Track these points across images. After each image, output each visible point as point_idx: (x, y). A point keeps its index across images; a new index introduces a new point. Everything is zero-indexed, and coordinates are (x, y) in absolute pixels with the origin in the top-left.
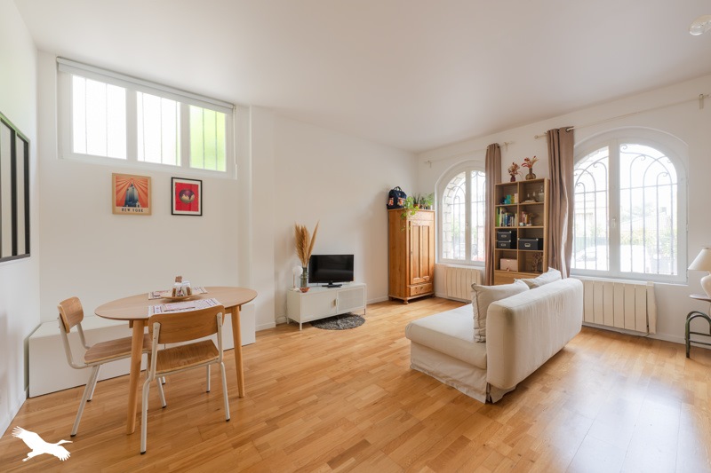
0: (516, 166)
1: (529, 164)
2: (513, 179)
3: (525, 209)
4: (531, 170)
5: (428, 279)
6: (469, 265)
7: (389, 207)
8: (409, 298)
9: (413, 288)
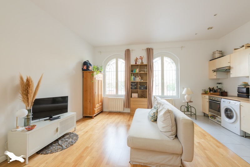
0: (137, 58)
1: (141, 58)
2: (136, 63)
3: (141, 75)
4: (142, 61)
5: (101, 104)
6: (117, 96)
7: (83, 70)
8: (94, 115)
9: (96, 109)
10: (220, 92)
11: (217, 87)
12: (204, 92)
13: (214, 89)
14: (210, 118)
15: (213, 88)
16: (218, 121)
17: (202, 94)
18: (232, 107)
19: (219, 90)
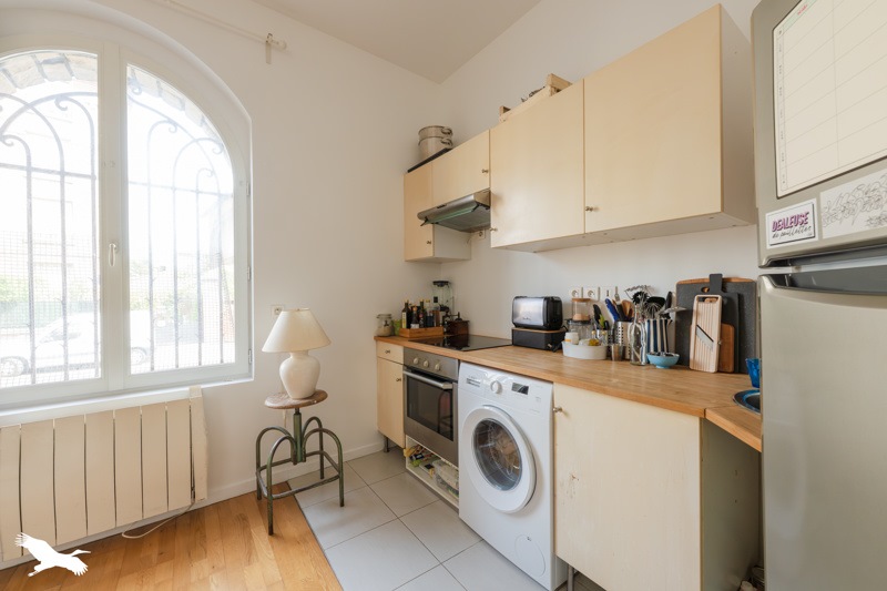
10: (443, 324)
11: (436, 300)
12: (384, 331)
13: (424, 312)
14: (408, 466)
15: (421, 308)
16: (443, 482)
17: (379, 338)
18: (510, 417)
19: (442, 314)
